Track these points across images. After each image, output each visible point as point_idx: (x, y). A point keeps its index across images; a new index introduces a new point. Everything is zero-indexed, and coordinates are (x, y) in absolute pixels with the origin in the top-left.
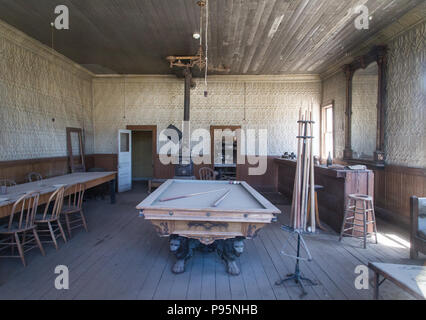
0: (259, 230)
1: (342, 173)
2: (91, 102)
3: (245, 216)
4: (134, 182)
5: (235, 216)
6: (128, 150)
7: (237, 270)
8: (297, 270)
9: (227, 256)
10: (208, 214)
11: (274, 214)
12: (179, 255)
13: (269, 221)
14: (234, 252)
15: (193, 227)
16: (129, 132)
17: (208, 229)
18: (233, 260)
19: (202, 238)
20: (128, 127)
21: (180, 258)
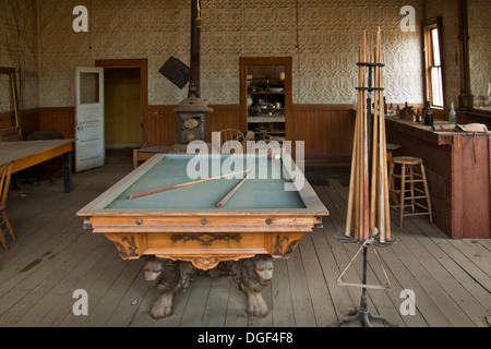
0: (294, 243)
1: (446, 137)
2: (35, 24)
3: (269, 221)
4: (109, 152)
5: (251, 222)
6: (97, 101)
7: (265, 308)
8: (364, 305)
9: (247, 285)
10: (204, 220)
11: (318, 217)
12: (162, 287)
13: (309, 229)
14: (258, 278)
15: (180, 242)
16: (101, 71)
17: (207, 244)
18: (256, 291)
19: (196, 259)
20: (98, 63)
21: (165, 292)
